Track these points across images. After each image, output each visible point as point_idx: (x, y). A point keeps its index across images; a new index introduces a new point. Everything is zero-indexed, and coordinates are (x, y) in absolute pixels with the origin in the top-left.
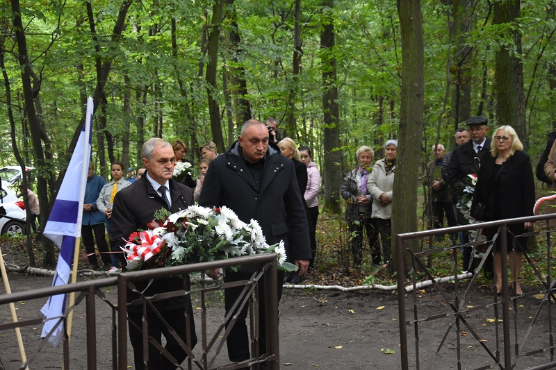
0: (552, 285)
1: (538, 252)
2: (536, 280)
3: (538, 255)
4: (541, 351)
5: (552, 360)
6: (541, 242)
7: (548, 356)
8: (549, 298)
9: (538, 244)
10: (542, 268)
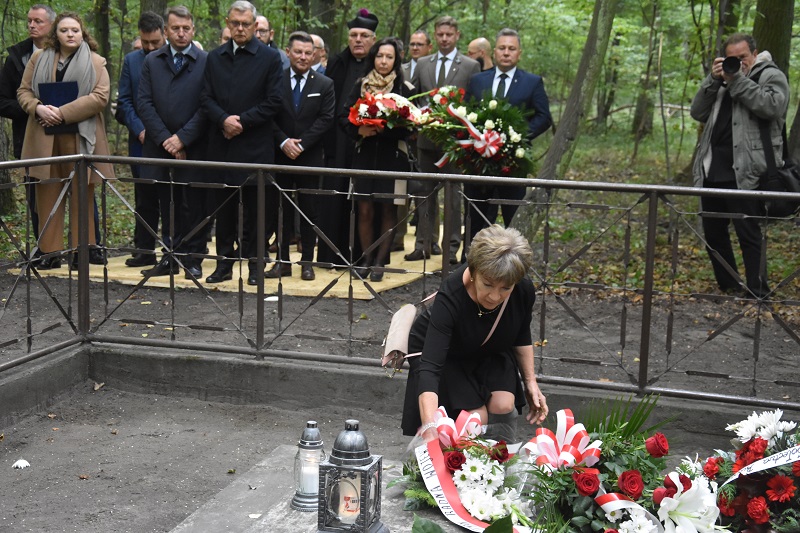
0: (32, 254)
1: (16, 213)
2: (14, 250)
3: (16, 218)
4: (16, 341)
5: (29, 351)
6: (21, 201)
7: (25, 347)
8: (28, 272)
9: (18, 203)
10: (22, 235)
